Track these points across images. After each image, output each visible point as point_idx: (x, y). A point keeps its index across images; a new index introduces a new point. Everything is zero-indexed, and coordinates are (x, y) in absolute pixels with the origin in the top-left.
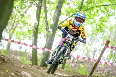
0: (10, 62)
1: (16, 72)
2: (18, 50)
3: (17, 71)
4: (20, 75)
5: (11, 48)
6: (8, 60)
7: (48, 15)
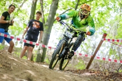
4: (8, 67)
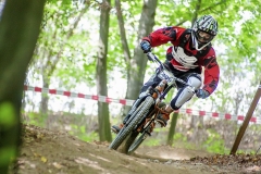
0: (50, 140)
1: (65, 161)
2: (67, 110)
3: (67, 159)
5: (49, 108)
6: (45, 135)
7: (126, 27)
